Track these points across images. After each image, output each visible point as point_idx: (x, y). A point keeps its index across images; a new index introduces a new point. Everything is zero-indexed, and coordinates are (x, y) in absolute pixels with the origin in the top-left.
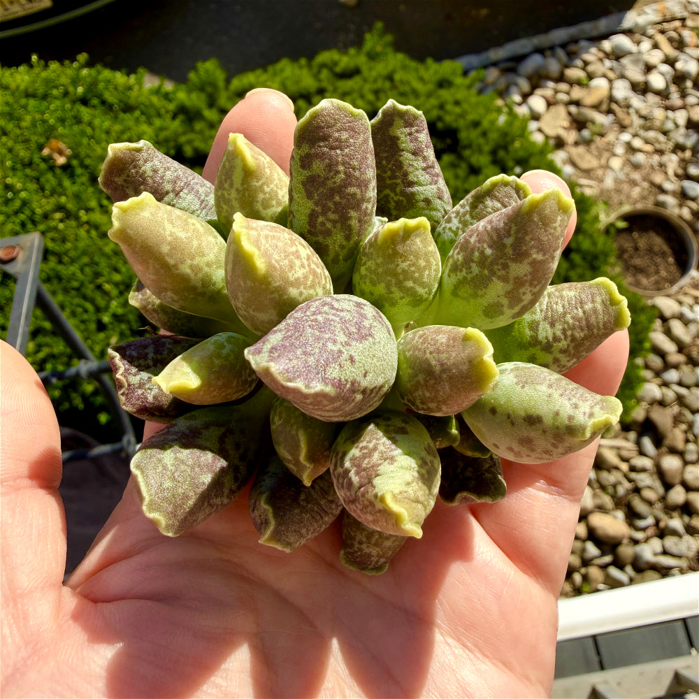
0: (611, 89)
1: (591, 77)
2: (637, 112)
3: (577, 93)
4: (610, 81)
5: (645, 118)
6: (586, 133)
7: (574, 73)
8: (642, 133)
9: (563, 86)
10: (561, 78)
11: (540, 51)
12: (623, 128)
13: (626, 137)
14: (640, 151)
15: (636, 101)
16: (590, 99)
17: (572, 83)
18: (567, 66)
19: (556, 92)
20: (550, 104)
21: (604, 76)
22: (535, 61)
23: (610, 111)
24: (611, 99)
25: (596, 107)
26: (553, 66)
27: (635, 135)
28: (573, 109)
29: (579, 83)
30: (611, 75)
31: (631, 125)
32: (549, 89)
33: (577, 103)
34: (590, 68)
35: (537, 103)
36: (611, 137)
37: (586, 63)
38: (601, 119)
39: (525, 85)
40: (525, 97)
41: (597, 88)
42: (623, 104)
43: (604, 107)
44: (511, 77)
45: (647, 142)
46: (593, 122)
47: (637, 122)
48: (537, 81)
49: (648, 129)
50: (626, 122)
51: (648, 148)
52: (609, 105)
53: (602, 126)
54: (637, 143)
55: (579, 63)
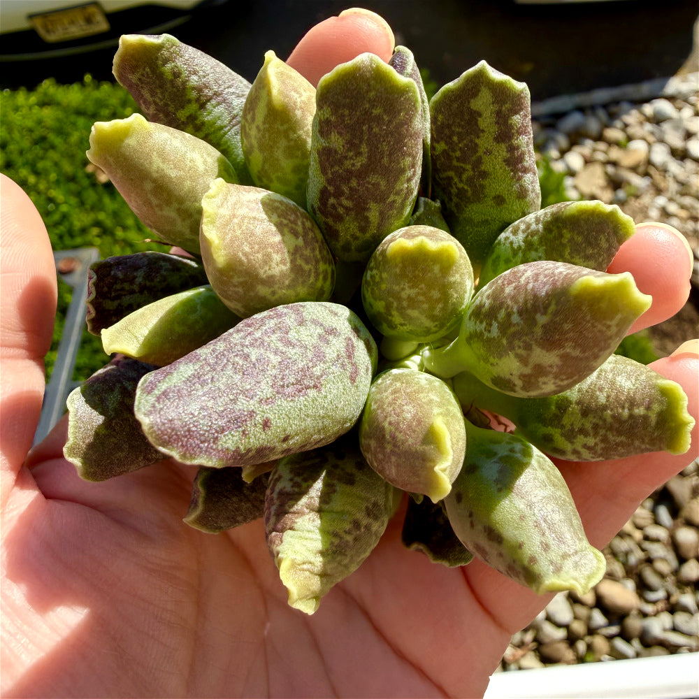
0: (650, 151)
1: (630, 138)
2: (675, 177)
3: (615, 154)
4: (649, 144)
5: (682, 184)
6: (621, 194)
7: (614, 133)
8: (678, 198)
9: (602, 146)
10: (599, 138)
11: (581, 109)
12: (659, 191)
13: (661, 201)
14: (675, 216)
15: (674, 167)
16: (627, 159)
17: (612, 143)
18: (607, 126)
19: (594, 150)
20: (588, 162)
21: (644, 139)
22: (575, 120)
23: (646, 174)
24: (649, 162)
25: (634, 169)
26: (593, 125)
27: (671, 200)
28: (610, 169)
29: (617, 144)
30: (651, 139)
31: (667, 190)
32: (587, 147)
33: (615, 164)
34: (631, 131)
35: (575, 159)
36: (646, 200)
37: (626, 126)
38: (637, 181)
39: (563, 141)
40: (563, 153)
41: (635, 151)
42: (661, 169)
43: (641, 169)
44: (550, 133)
45: (683, 207)
46: (629, 183)
47: (673, 187)
48: (576, 138)
49: (683, 194)
50: (662, 185)
51: (683, 214)
52: (646, 168)
53: (638, 189)
54: (673, 208)
55: (618, 124)
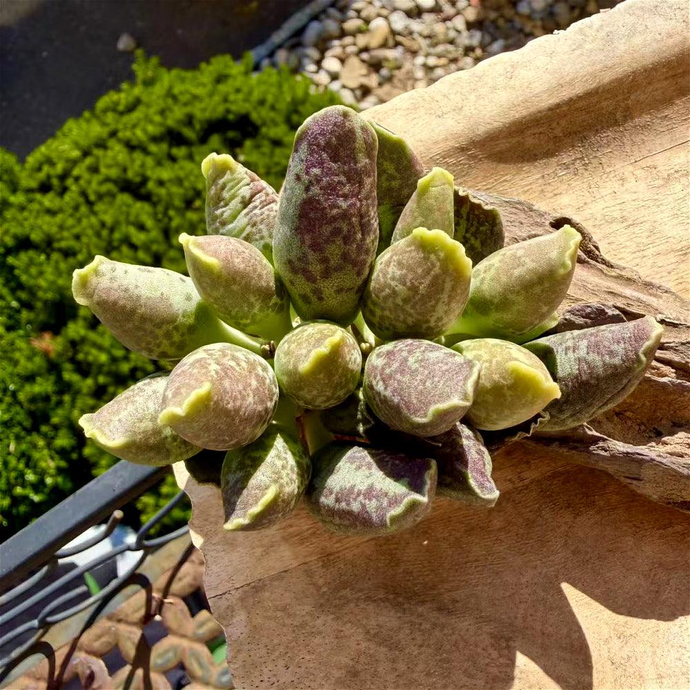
0: (389, 24)
1: (367, 21)
2: (421, 35)
3: (362, 40)
4: (386, 18)
5: (429, 37)
6: (384, 72)
7: (352, 24)
8: (432, 50)
9: (348, 40)
10: (343, 34)
11: (315, 18)
12: (414, 53)
13: (420, 60)
14: (436, 67)
15: (416, 26)
16: (374, 41)
17: (354, 34)
18: (343, 21)
19: (344, 47)
20: (342, 61)
21: (379, 15)
22: (314, 29)
23: (397, 44)
24: (394, 33)
25: (384, 45)
26: (331, 26)
27: (427, 55)
28: (365, 56)
29: (360, 31)
30: (384, 12)
31: (420, 48)
32: (336, 47)
33: (366, 49)
34: (364, 14)
35: (331, 63)
36: (407, 66)
37: (358, 11)
38: (391, 54)
39: (314, 53)
40: (318, 63)
41: (377, 28)
42: (405, 33)
43: (391, 42)
44: (300, 51)
45: (439, 56)
46: (386, 59)
47: (424, 43)
48: (323, 45)
49: (434, 45)
50: (415, 47)
51: (443, 61)
52: (394, 39)
53: (396, 59)
54: (432, 61)
55: (352, 13)
